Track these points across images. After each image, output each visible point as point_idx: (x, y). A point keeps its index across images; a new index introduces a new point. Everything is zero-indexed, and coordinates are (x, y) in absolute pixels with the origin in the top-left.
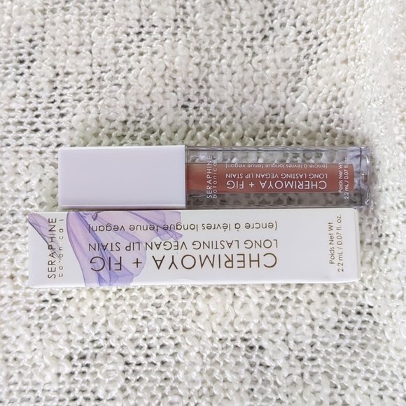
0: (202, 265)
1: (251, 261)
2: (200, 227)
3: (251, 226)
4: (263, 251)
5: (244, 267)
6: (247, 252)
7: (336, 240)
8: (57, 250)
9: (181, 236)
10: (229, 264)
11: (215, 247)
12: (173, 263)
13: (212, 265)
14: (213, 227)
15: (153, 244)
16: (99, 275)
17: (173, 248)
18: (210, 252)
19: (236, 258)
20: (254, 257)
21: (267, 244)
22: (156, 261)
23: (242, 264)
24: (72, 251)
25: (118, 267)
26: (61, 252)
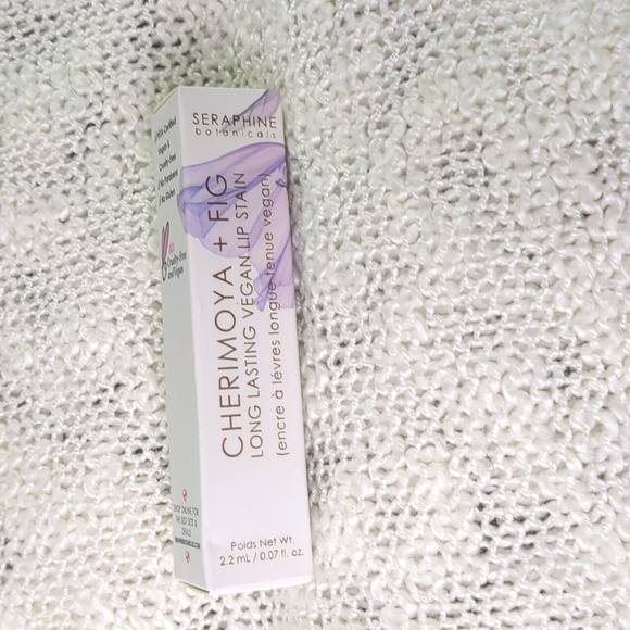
0: (221, 342)
1: (231, 416)
2: (275, 338)
3: (280, 416)
4: (246, 435)
5: (222, 406)
6: (242, 410)
7: (266, 549)
8: (233, 128)
9: (262, 309)
10: (225, 383)
11: (249, 360)
12: (223, 297)
13: (222, 357)
14: (276, 357)
15: (248, 268)
16: (200, 188)
17: (244, 298)
18: (240, 354)
19: (233, 393)
20: (236, 422)
21: (256, 442)
22: (224, 272)
23: (225, 403)
24: (231, 150)
25: (214, 216)
26: (230, 134)
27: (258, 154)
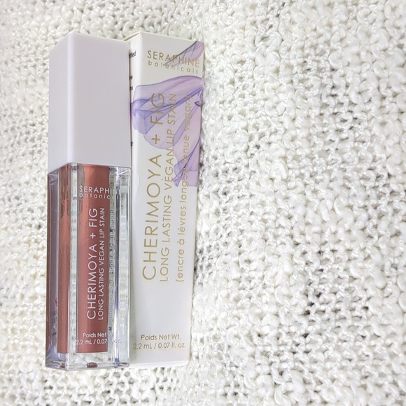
0: (149, 203)
1: (150, 253)
2: (183, 205)
3: (181, 256)
4: (158, 266)
5: (145, 246)
6: (158, 249)
7: (163, 341)
8: (172, 64)
9: (177, 185)
10: (149, 231)
11: (165, 217)
12: (154, 175)
13: (149, 214)
14: (182, 217)
15: (172, 157)
16: (147, 100)
17: (167, 176)
18: (160, 213)
19: (153, 238)
20: (153, 257)
21: (164, 271)
22: (156, 158)
23: (148, 244)
24: (169, 78)
25: (154, 120)
26: (170, 67)
27: (186, 82)
